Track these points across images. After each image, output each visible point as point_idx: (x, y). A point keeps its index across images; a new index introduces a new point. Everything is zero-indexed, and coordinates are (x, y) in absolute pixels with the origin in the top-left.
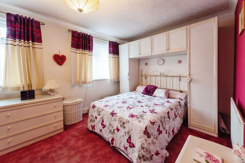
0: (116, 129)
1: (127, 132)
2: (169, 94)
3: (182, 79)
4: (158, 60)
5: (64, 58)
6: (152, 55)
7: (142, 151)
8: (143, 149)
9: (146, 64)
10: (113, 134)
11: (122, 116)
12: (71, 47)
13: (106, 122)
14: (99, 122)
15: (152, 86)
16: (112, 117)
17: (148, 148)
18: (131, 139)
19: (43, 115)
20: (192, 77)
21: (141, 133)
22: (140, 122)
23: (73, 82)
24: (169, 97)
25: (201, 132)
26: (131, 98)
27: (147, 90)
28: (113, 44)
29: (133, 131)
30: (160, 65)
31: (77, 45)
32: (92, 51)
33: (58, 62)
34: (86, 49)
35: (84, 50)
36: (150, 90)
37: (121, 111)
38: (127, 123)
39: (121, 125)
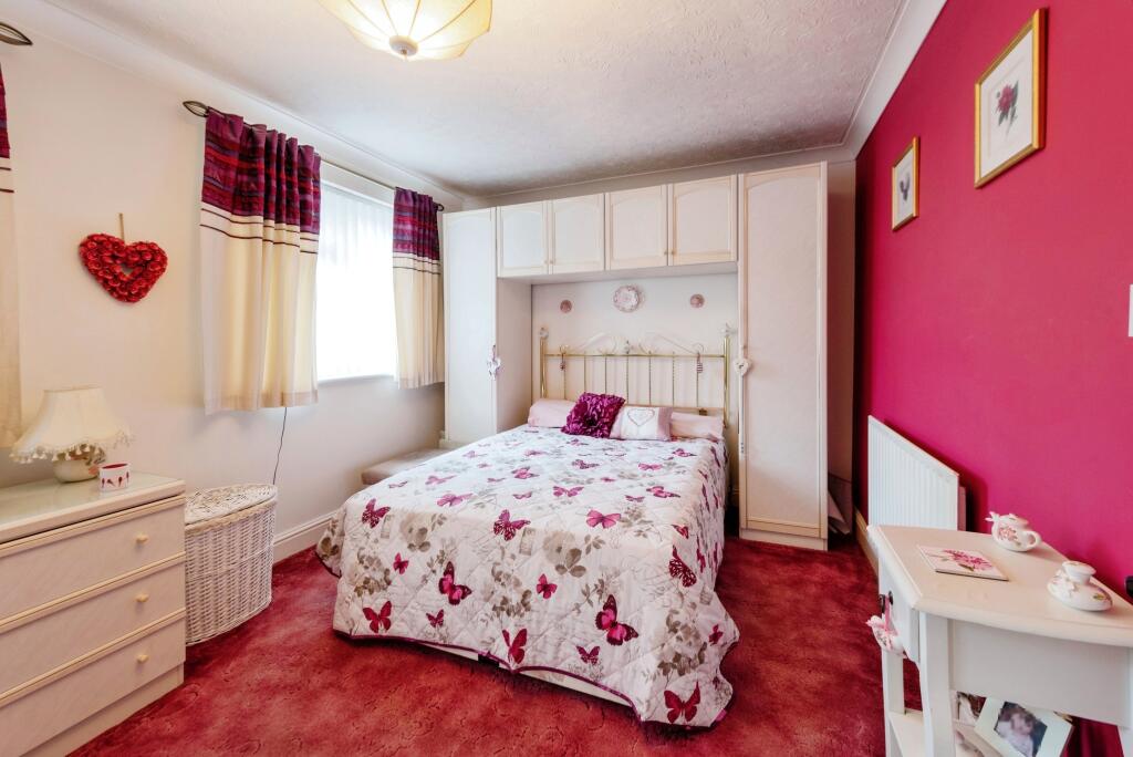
0: (534, 590)
1: (592, 587)
2: (671, 426)
3: (706, 364)
4: (619, 291)
5: (153, 259)
6: (608, 268)
7: (673, 641)
8: (676, 631)
9: (566, 305)
10: (522, 616)
11: (555, 527)
12: (204, 200)
13: (471, 571)
14: (425, 579)
15: (603, 396)
16: (504, 543)
17: (690, 625)
18: (615, 610)
19: (59, 612)
20: (755, 355)
21: (660, 572)
22: (645, 536)
23: (209, 396)
24: (673, 438)
25: (780, 546)
26: (534, 453)
27: (587, 416)
28: (417, 206)
29: (623, 577)
30: (623, 310)
31: (234, 194)
32: (318, 233)
33: (116, 278)
34: (284, 218)
35: (278, 221)
36: (599, 413)
37: (540, 508)
38: (593, 549)
39: (559, 568)
